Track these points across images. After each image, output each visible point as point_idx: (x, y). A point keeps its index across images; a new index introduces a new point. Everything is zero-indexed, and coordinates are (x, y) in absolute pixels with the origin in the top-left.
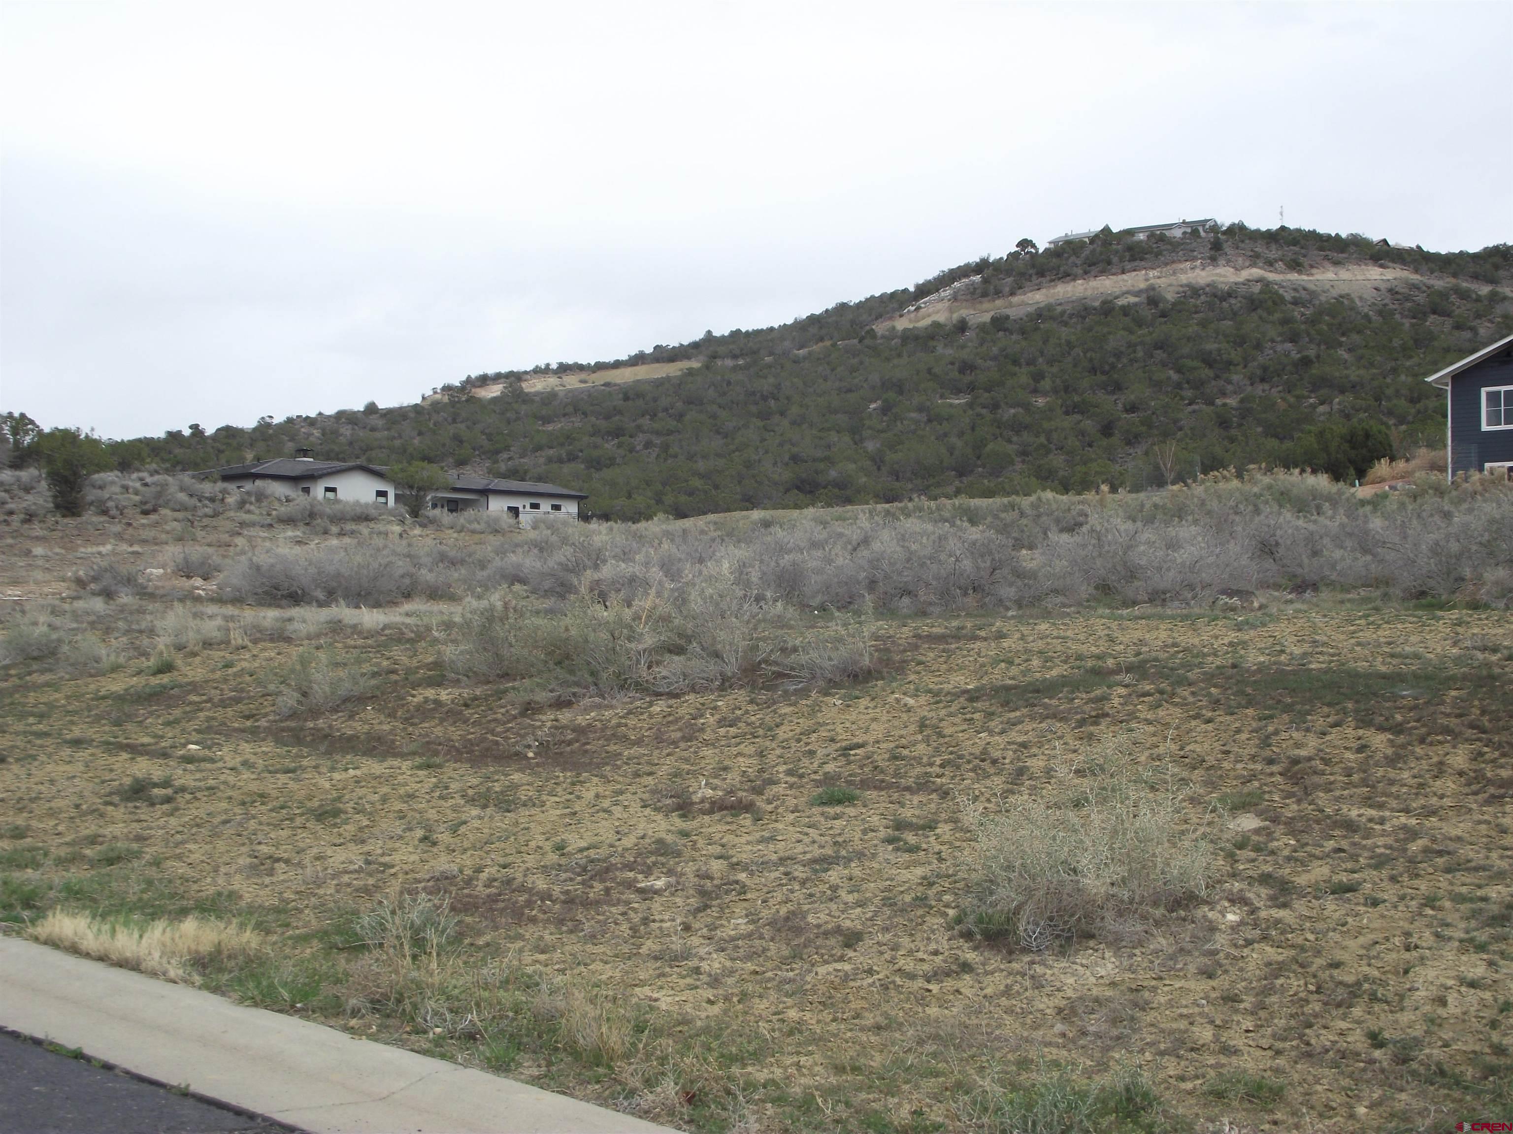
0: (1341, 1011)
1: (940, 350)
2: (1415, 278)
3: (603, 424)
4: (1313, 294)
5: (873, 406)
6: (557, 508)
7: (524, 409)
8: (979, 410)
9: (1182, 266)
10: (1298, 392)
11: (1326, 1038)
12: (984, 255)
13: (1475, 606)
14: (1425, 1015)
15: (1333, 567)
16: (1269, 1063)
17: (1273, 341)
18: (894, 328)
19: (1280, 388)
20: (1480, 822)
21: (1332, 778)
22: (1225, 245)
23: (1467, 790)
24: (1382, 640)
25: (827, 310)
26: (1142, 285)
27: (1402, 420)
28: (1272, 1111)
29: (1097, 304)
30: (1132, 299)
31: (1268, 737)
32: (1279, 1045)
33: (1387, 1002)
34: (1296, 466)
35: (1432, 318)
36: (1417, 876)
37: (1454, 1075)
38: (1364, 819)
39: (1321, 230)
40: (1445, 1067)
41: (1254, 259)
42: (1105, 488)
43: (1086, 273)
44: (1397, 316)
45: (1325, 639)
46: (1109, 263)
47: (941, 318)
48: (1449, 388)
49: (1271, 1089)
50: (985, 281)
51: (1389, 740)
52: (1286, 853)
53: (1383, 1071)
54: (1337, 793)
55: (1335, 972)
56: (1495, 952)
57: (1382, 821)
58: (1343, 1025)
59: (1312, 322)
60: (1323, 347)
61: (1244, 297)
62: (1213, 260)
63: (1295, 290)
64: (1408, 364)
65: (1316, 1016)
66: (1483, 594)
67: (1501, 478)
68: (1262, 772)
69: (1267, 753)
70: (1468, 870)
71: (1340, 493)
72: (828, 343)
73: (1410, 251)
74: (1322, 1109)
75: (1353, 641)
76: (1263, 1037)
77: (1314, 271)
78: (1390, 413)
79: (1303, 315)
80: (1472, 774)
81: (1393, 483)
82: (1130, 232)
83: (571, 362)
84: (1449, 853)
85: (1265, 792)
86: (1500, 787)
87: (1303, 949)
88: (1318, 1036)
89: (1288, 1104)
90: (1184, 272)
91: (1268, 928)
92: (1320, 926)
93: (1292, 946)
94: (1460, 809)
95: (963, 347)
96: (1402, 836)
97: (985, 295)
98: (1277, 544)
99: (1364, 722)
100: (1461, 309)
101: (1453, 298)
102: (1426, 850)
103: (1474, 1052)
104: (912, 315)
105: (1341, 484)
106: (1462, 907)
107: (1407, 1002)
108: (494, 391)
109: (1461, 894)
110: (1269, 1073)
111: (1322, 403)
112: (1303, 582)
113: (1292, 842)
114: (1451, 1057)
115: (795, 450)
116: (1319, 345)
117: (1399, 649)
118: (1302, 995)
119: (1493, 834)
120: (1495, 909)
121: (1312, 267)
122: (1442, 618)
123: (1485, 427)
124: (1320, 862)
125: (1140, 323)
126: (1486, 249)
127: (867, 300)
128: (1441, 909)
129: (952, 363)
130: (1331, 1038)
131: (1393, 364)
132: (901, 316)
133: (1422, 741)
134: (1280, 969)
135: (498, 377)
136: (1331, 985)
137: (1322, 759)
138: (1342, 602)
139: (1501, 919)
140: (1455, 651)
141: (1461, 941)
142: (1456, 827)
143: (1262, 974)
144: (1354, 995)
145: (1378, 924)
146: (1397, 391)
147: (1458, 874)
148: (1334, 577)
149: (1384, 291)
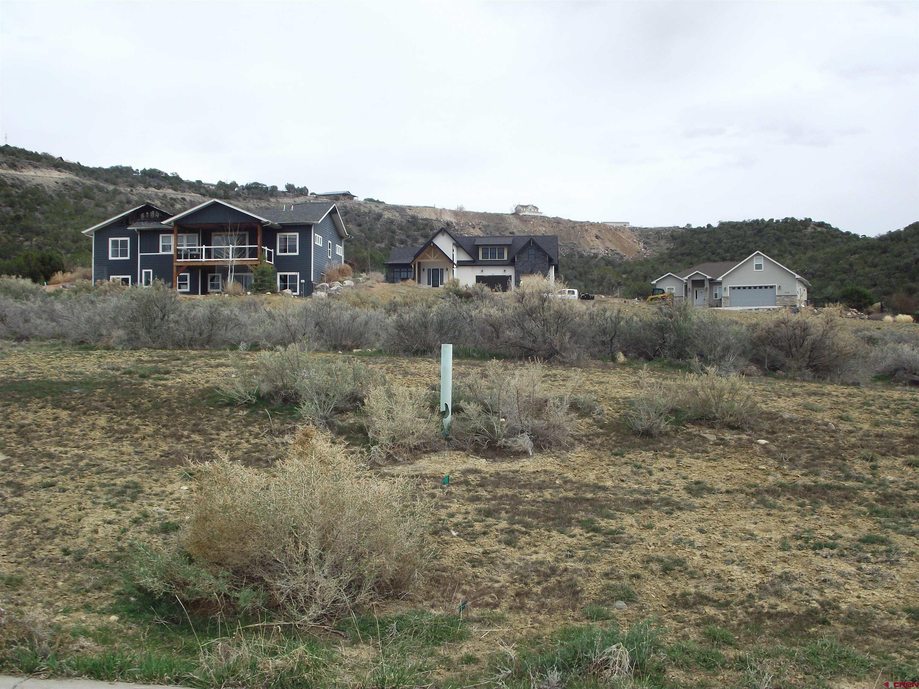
0: (49, 541)
2: (76, 178)
4: (22, 182)
10: (13, 234)
11: (43, 554)
13: (108, 348)
14: (88, 538)
15: (36, 328)
16: (15, 569)
19: (4, 231)
20: (112, 450)
21: (41, 433)
23: (106, 436)
24: (64, 365)
27: (68, 251)
28: (17, 590)
31: (8, 415)
32: (20, 560)
33: (71, 535)
34: (14, 274)
35: (85, 200)
36: (84, 477)
37: (101, 563)
38: (57, 452)
39: (28, 149)
40: (98, 560)
44: (67, 198)
45: (35, 365)
48: (93, 237)
49: (17, 580)
51: (69, 414)
52: (19, 471)
53: (69, 565)
54: (44, 441)
55: (46, 524)
56: (119, 508)
57: (66, 453)
58: (50, 547)
59: (23, 196)
60: (28, 211)
63: (13, 179)
64: (72, 222)
65: (37, 545)
66: (111, 343)
67: (118, 284)
68: (5, 432)
69: (8, 423)
70: (107, 472)
71: (37, 289)
73: (74, 165)
74: (41, 585)
75: (49, 366)
76: (12, 557)
77: (23, 170)
78: (62, 247)
79: (17, 193)
80: (108, 428)
81: (64, 284)
84: (98, 465)
85: (7, 442)
86: (121, 434)
87: (30, 515)
88: (39, 553)
89: (25, 585)
91: (12, 507)
92: (38, 503)
93: (25, 514)
94: (103, 445)
96: (76, 459)
98: (6, 316)
99: (56, 406)
100: (98, 195)
101: (95, 190)
102: (87, 465)
103: (111, 552)
105: (38, 285)
106: (104, 489)
107: (80, 534)
109: (104, 483)
110: (15, 573)
111: (26, 240)
112: (22, 336)
113: (22, 465)
114: (101, 555)
116: (25, 209)
117: (72, 370)
118: (30, 536)
119: (118, 455)
120: (119, 488)
121: (22, 168)
122: (93, 354)
123: (110, 258)
124: (37, 474)
126: (112, 167)
128: (95, 491)
130: (45, 553)
131: (64, 222)
133: (85, 414)
134: (19, 525)
136: (44, 530)
137: (36, 424)
138: (42, 346)
139: (122, 493)
140: (99, 370)
141: (104, 504)
142: (101, 453)
143: (10, 528)
144: (55, 533)
145: (66, 500)
146: (66, 236)
147: (102, 475)
148: (37, 333)
149: (60, 184)
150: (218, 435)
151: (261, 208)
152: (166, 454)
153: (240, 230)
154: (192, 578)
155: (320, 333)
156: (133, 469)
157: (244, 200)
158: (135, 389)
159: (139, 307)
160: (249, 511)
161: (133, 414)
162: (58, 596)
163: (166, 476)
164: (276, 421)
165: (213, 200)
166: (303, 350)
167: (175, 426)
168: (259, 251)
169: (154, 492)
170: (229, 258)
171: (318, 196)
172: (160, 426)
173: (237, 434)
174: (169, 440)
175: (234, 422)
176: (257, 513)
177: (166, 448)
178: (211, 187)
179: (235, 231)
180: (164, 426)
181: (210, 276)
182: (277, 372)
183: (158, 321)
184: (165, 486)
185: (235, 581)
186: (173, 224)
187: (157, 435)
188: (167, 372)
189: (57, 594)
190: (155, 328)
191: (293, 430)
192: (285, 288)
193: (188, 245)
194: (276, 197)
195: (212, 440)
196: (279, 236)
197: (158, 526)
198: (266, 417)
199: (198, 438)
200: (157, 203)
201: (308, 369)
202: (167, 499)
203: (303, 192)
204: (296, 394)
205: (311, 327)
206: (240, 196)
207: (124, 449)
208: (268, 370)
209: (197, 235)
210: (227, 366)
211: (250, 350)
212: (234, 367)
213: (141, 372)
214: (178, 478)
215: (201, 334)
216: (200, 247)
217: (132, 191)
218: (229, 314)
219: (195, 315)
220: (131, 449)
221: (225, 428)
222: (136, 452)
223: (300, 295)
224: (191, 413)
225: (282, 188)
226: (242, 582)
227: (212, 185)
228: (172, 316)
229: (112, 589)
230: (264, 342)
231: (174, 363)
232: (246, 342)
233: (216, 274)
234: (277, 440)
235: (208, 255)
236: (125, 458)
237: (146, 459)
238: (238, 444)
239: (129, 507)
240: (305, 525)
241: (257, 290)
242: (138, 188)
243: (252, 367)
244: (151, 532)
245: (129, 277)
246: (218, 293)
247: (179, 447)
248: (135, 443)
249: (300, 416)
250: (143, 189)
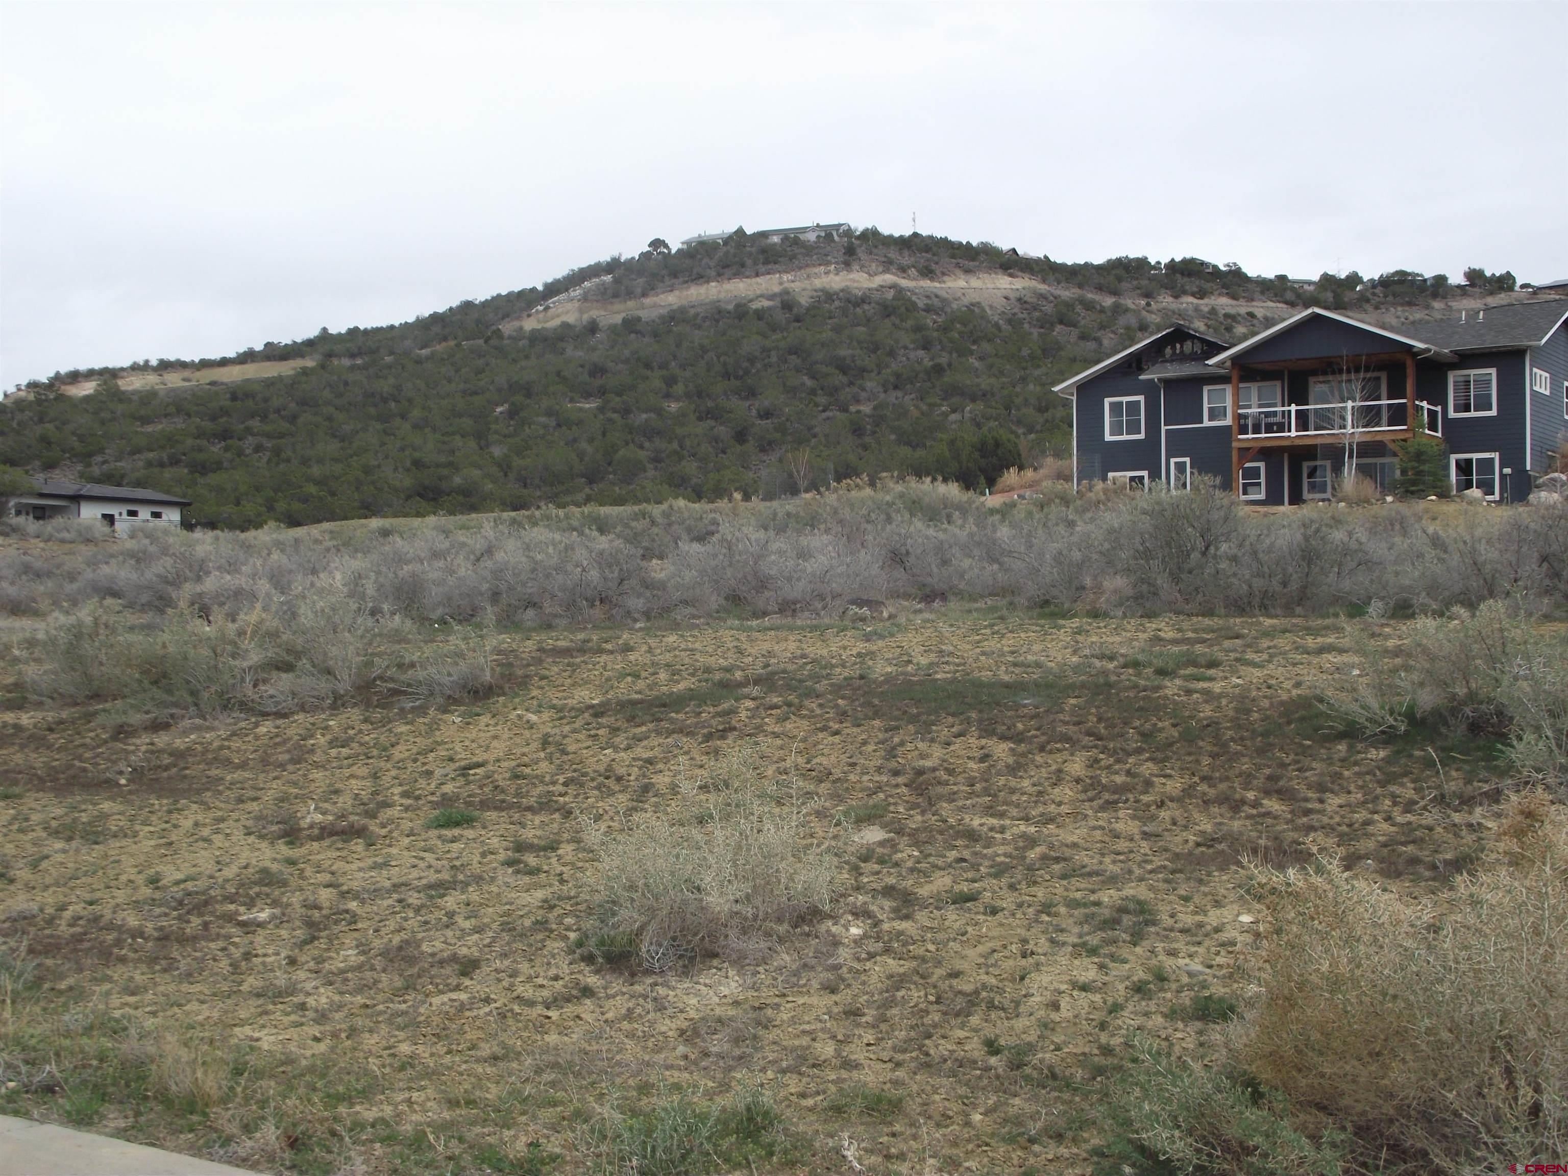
0: (959, 1020)
1: (569, 352)
2: (1043, 288)
3: (208, 425)
4: (944, 300)
5: (499, 409)
6: (157, 515)
7: (120, 408)
8: (610, 415)
9: (816, 270)
10: (930, 400)
11: (945, 1048)
12: (616, 254)
13: (1095, 614)
14: (1039, 1020)
15: (962, 576)
16: (889, 1075)
17: (906, 348)
18: (521, 328)
19: (913, 396)
20: (1094, 828)
21: (955, 788)
22: (858, 251)
23: (1083, 796)
24: (1006, 649)
25: (451, 309)
26: (777, 289)
27: (1030, 429)
28: (890, 1123)
29: (730, 307)
30: (766, 303)
31: (893, 748)
32: (899, 1057)
33: (1003, 1009)
34: (927, 474)
35: (1059, 328)
36: (1035, 883)
37: (1064, 1078)
38: (985, 829)
39: (953, 238)
40: (1057, 1070)
41: (887, 265)
42: (737, 496)
43: (719, 275)
44: (1026, 326)
45: (951, 648)
46: (743, 265)
47: (571, 319)
48: (1074, 398)
49: (890, 1102)
50: (616, 281)
51: (1010, 749)
52: (910, 864)
53: (998, 1077)
54: (960, 803)
55: (955, 982)
56: (1105, 955)
57: (1002, 830)
58: (961, 1034)
59: (945, 329)
60: (954, 355)
61: (878, 303)
62: (847, 265)
63: (927, 297)
64: (1037, 373)
65: (935, 1026)
66: (1102, 603)
67: (1123, 487)
68: (887, 784)
69: (893, 764)
70: (1082, 875)
71: (970, 502)
72: (452, 343)
73: (1037, 261)
74: (939, 1118)
75: (978, 650)
76: (884, 1049)
77: (946, 278)
78: (1019, 422)
79: (935, 322)
80: (1088, 781)
81: (1022, 492)
82: (764, 235)
83: (172, 359)
84: (1065, 859)
85: (890, 804)
86: (1114, 793)
87: (924, 960)
88: (937, 1046)
89: (906, 1116)
90: (817, 276)
91: (890, 940)
92: (941, 936)
93: (914, 957)
94: (1076, 816)
95: (594, 349)
96: (1021, 844)
97: (616, 295)
98: (908, 553)
99: (987, 731)
100: (1086, 319)
101: (1079, 308)
102: (1044, 858)
103: (1084, 1054)
104: (541, 316)
105: (971, 493)
106: (1076, 912)
107: (1022, 1008)
108: (87, 388)
109: (1075, 900)
110: (888, 1085)
111: (954, 411)
112: (932, 591)
113: (916, 853)
114: (1063, 1060)
115: (417, 455)
116: (950, 353)
117: (1022, 658)
118: (922, 1006)
119: (1107, 839)
120: (1106, 913)
121: (943, 274)
122: (1064, 626)
123: (1108, 438)
124: (942, 873)
125: (774, 328)
126: (1109, 261)
127: (493, 298)
128: (1056, 915)
129: (582, 366)
130: (950, 1047)
131: (1022, 373)
132: (529, 316)
133: (1042, 749)
134: (902, 981)
135: (91, 374)
136: (950, 995)
137: (946, 769)
138: (970, 611)
139: (1112, 923)
140: (1075, 659)
141: (1074, 946)
142: (1073, 834)
143: (884, 987)
144: (972, 1003)
145: (995, 933)
146: (1026, 400)
147: (1073, 880)
148: (962, 586)
149: (1013, 301)
150: (1321, 801)
151: (1413, 323)
152: (1209, 841)
153: (1367, 370)
154: (1258, 1140)
155: (1551, 578)
156: (1137, 872)
157: (1377, 308)
158: (1144, 698)
159: (1156, 527)
160: (1391, 991)
161: (1139, 751)
162: (970, 1147)
163: (1206, 889)
164: (1454, 774)
165: (1309, 311)
166: (1514, 613)
167: (1227, 779)
168: (1410, 411)
169: (1179, 925)
170: (1344, 427)
171: (1538, 290)
172: (1196, 779)
173: (1365, 803)
174: (1215, 810)
175: (1358, 774)
176: (1412, 998)
177: (1209, 828)
178: (1306, 287)
179: (1357, 371)
180: (1203, 779)
181: (1306, 466)
182: (1454, 664)
183: (1195, 556)
184: (1205, 913)
185: (1362, 1154)
186: (1229, 364)
187: (1190, 796)
188: (1213, 664)
189: (969, 1141)
190: (1190, 572)
191: (1495, 796)
192: (1469, 485)
193: (1260, 406)
194: (1444, 297)
195: (1307, 812)
196: (1452, 377)
197: (1188, 1002)
198: (1430, 764)
199: (1277, 807)
200: (1199, 326)
201: (1528, 658)
202: (1207, 943)
203: (1504, 282)
204: (1500, 713)
205: (1531, 568)
206: (1368, 301)
207: (1119, 826)
208: (1433, 659)
209: (1278, 384)
210: (1342, 651)
211: (1393, 616)
212: (1356, 652)
213: (1159, 663)
214: (1232, 896)
215: (1285, 584)
216: (1286, 408)
217: (1148, 304)
218: (1346, 539)
219: (1272, 545)
220: (1133, 827)
221: (1336, 788)
222: (1145, 833)
223: (1499, 503)
224: (1261, 752)
225: (1456, 278)
226: (1376, 1158)
227: (1309, 283)
228: (1224, 547)
229: (1086, 1141)
230: (1423, 598)
231: (1227, 644)
232: (1382, 599)
233: (1318, 463)
234: (1457, 817)
235: (1303, 423)
236: (1122, 845)
237: (1166, 850)
238: (1367, 823)
239: (1125, 955)
240: (1532, 1034)
241: (1407, 491)
242: (1160, 298)
243: (1397, 652)
244: (1172, 1015)
245: (1145, 473)
246: (1323, 500)
247: (1236, 825)
248: (1143, 814)
249: (1511, 766)
250: (1171, 299)
